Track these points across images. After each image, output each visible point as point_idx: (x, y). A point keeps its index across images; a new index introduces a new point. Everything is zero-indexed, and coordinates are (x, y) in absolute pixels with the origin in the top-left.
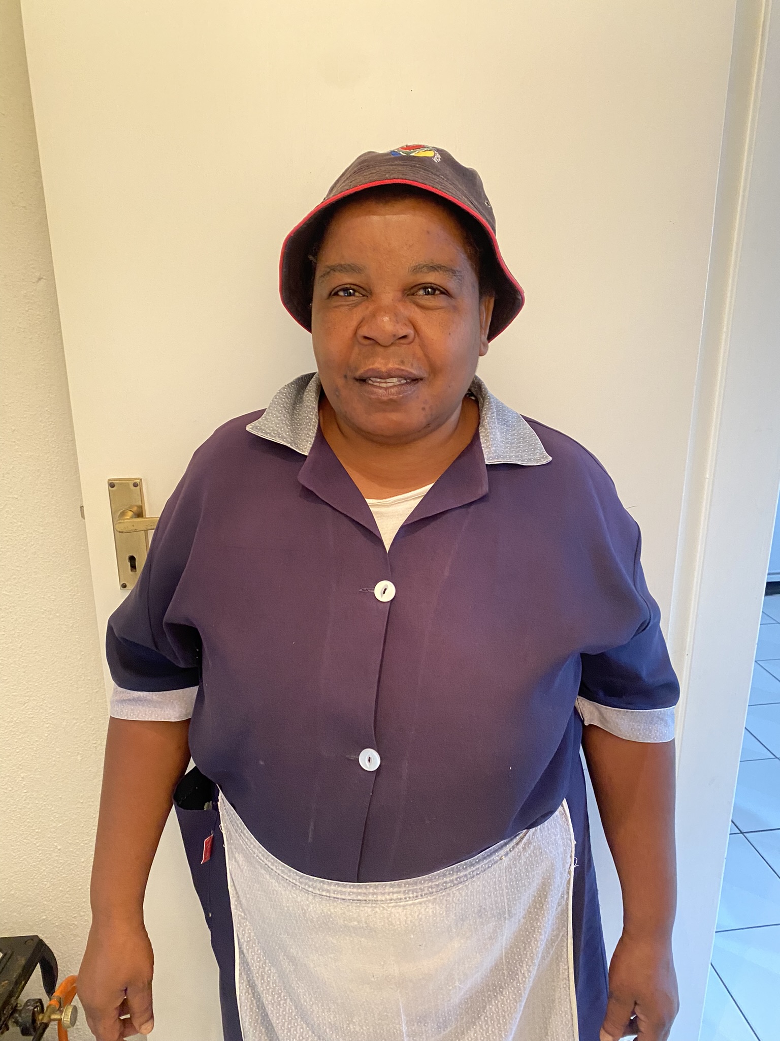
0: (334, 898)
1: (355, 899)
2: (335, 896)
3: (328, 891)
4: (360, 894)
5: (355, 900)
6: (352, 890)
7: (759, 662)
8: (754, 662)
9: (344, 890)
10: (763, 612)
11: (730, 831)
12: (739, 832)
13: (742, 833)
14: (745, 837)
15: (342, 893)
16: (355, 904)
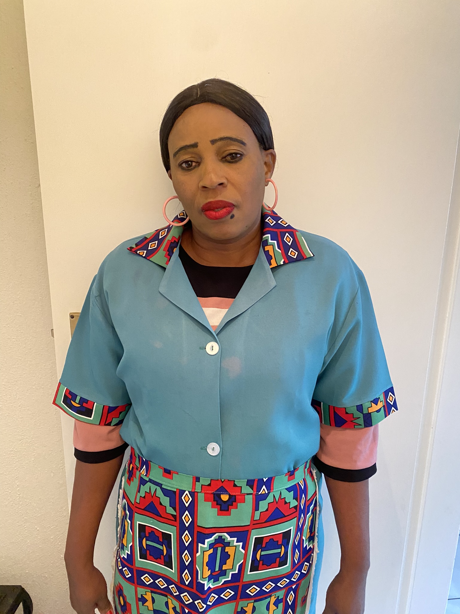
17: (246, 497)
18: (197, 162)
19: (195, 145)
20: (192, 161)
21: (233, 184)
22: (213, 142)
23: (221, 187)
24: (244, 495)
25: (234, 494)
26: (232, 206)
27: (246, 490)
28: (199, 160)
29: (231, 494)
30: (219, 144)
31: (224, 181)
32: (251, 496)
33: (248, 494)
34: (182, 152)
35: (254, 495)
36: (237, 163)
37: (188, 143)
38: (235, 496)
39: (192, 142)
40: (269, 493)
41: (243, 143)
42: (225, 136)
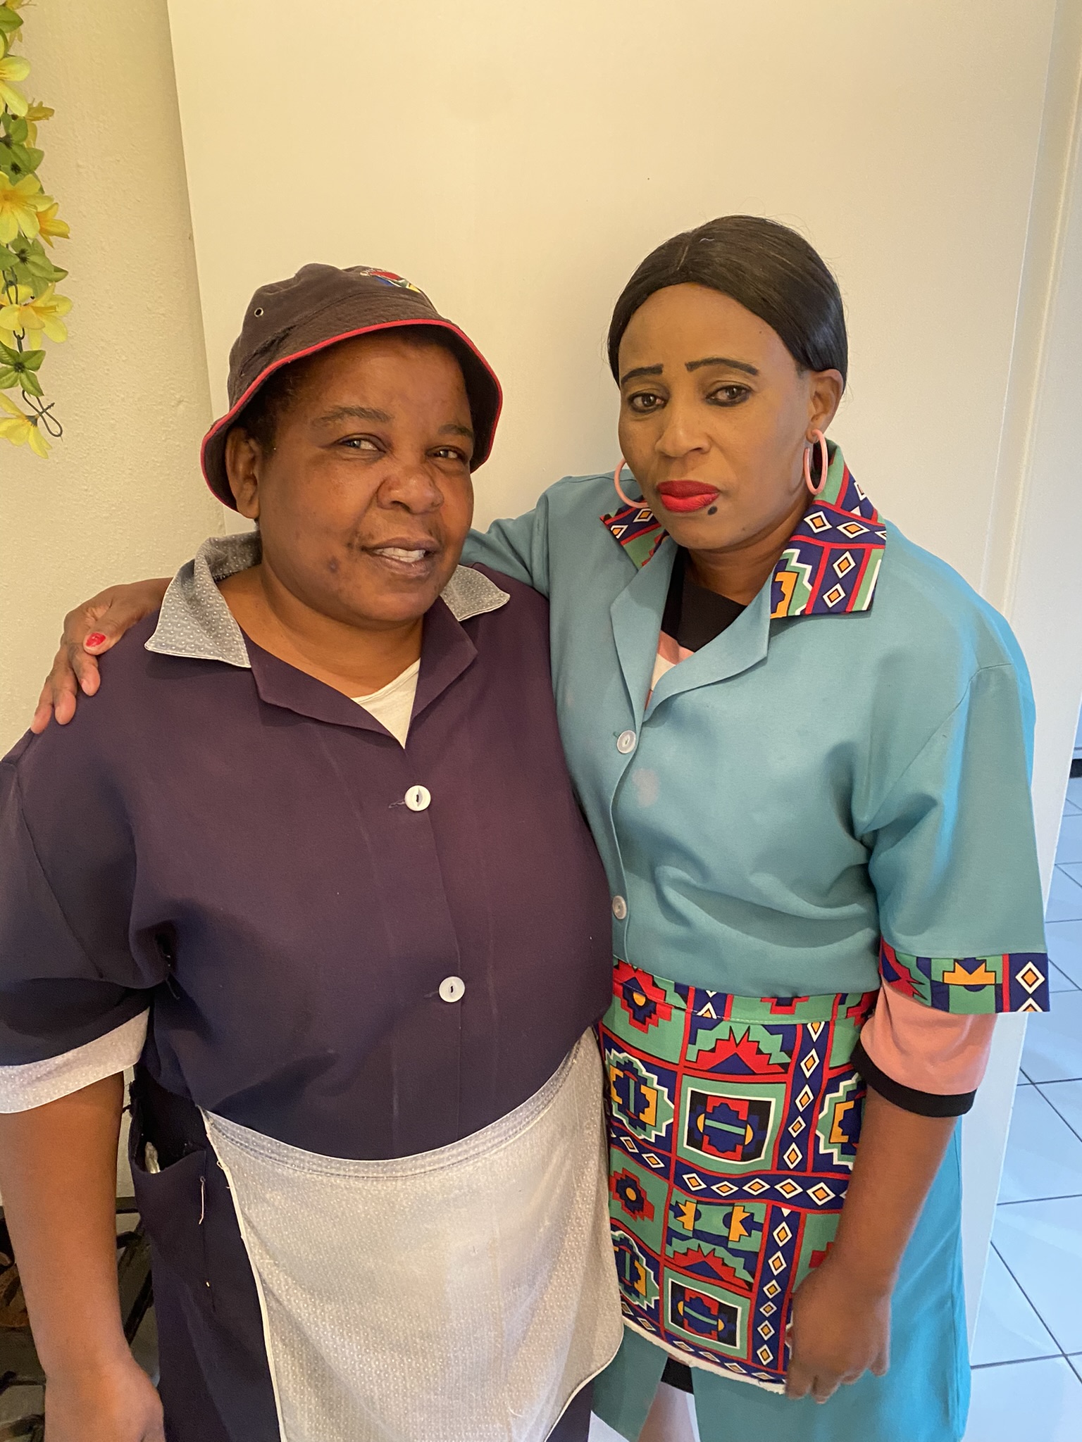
0: (430, 1171)
1: (455, 1161)
2: (431, 1168)
3: (423, 1166)
4: (459, 1154)
5: (455, 1163)
6: (451, 1153)
7: (1059, 866)
8: (1053, 867)
9: (442, 1157)
10: (1066, 799)
11: (1018, 1081)
12: (1029, 1082)
13: (1033, 1084)
14: (1038, 1089)
15: (439, 1161)
16: (455, 1169)
17: (674, 1011)
18: (662, 399)
19: (658, 370)
20: (656, 397)
21: (722, 450)
22: (692, 366)
23: (697, 453)
24: (671, 1006)
25: (653, 999)
26: (712, 491)
27: (674, 999)
28: (665, 395)
29: (650, 997)
30: (702, 370)
31: (703, 443)
32: (683, 1014)
33: (676, 1008)
34: (633, 379)
35: (689, 1013)
36: (736, 408)
37: (645, 364)
38: (656, 1003)
39: (653, 364)
40: (719, 1021)
41: (753, 371)
42: (715, 357)
